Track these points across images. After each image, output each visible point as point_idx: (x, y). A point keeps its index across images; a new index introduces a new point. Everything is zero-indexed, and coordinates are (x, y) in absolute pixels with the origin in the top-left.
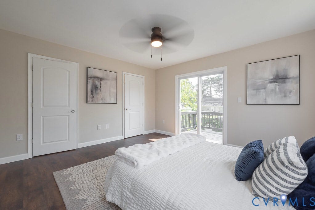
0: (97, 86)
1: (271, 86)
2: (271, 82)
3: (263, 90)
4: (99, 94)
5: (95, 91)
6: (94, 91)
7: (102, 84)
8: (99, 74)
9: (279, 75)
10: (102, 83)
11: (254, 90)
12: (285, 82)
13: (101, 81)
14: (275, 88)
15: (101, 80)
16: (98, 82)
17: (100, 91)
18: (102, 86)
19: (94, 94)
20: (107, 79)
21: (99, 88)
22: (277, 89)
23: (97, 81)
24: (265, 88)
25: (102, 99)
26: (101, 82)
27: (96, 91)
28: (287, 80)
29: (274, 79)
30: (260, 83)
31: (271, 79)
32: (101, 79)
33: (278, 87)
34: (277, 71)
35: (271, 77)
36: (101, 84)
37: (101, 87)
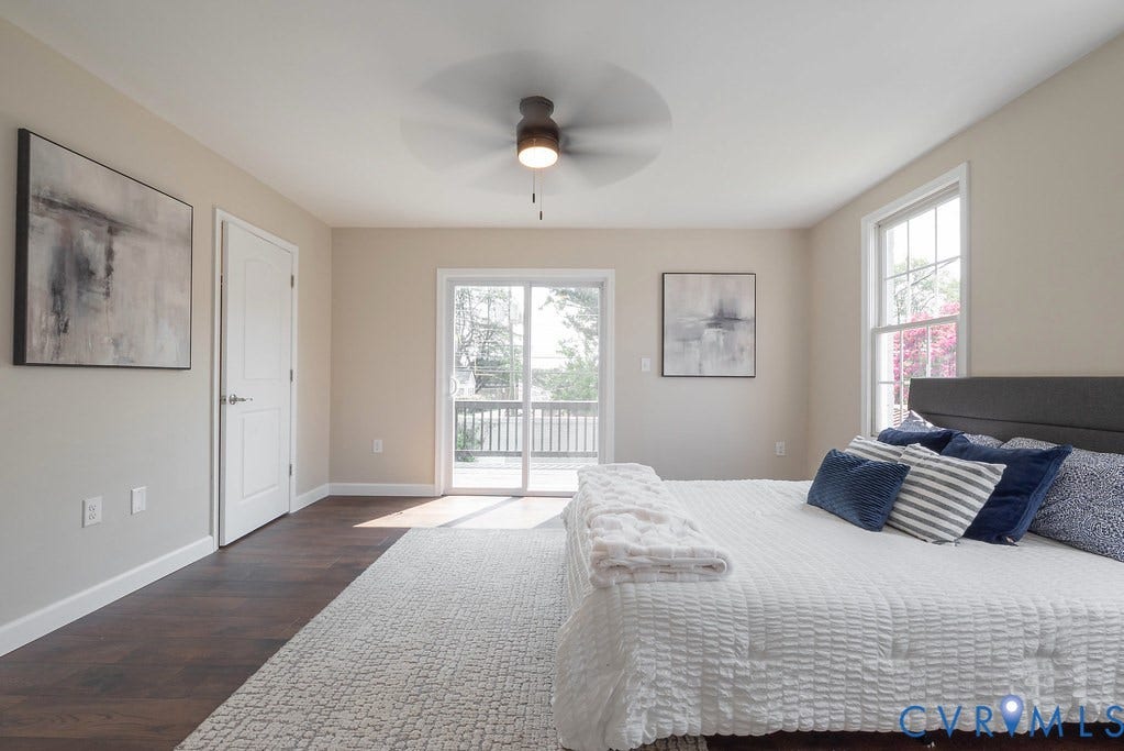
0: (87, 262)
1: (711, 334)
2: (710, 326)
3: (695, 343)
4: (97, 310)
5: (74, 288)
6: (71, 291)
7: (117, 257)
8: (101, 193)
9: (725, 311)
10: (117, 246)
11: (678, 340)
12: (732, 328)
13: (114, 238)
14: (718, 339)
15: (112, 231)
16: (97, 239)
17: (107, 294)
18: (115, 264)
19: (71, 309)
20: (142, 232)
21: (101, 273)
22: (721, 343)
23: (87, 233)
24: (699, 339)
25: (116, 344)
26: (111, 243)
27: (80, 294)
28: (736, 325)
29: (715, 318)
30: (690, 326)
31: (711, 319)
32: (114, 227)
33: (722, 338)
34: (721, 303)
35: (711, 315)
36: (110, 254)
37: (109, 270)
